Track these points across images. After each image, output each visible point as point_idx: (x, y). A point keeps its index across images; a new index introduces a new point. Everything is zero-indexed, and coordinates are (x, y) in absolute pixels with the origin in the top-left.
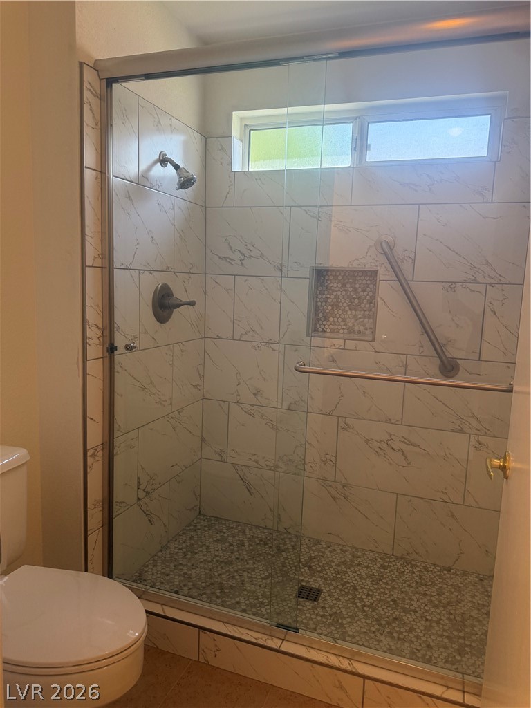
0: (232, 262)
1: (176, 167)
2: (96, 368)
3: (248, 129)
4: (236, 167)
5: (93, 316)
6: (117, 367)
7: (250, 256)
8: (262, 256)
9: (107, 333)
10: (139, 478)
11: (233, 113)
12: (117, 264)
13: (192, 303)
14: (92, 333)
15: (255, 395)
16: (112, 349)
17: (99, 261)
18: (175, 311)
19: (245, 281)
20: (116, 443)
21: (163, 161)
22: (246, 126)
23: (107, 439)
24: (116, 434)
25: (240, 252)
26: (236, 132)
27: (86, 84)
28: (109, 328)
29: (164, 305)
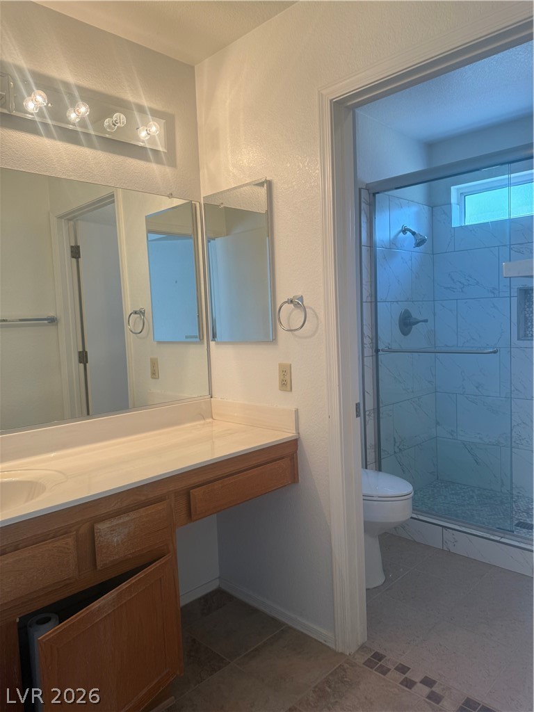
0: (455, 290)
1: (414, 233)
2: (369, 362)
3: (463, 195)
4: (455, 224)
5: (367, 331)
6: (380, 363)
7: (469, 285)
8: (478, 283)
9: (374, 341)
10: (394, 438)
11: (452, 187)
12: (379, 299)
13: (426, 321)
14: (367, 341)
15: (477, 387)
16: (377, 351)
17: (369, 298)
18: (414, 327)
19: (465, 303)
20: (381, 411)
21: (404, 231)
22: (461, 194)
23: (376, 407)
24: (381, 405)
25: (460, 282)
26: (454, 200)
27: (363, 200)
28: (376, 338)
29: (406, 323)
